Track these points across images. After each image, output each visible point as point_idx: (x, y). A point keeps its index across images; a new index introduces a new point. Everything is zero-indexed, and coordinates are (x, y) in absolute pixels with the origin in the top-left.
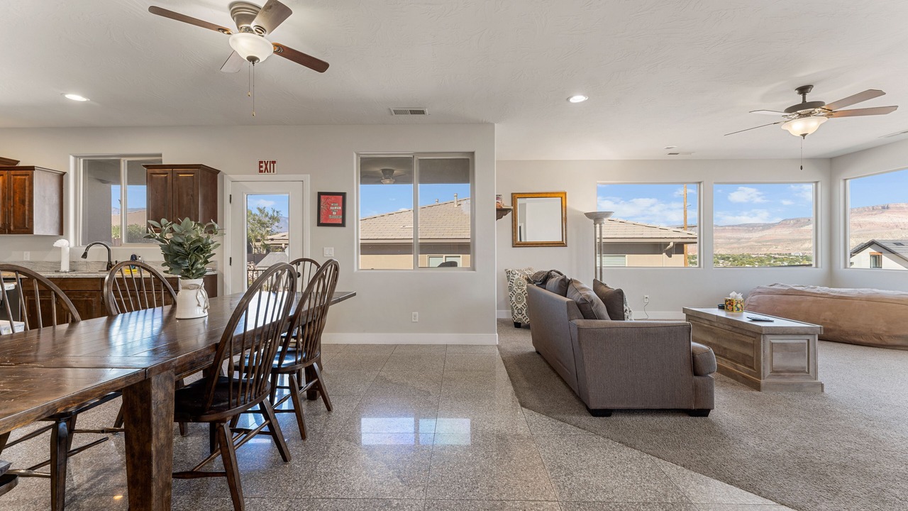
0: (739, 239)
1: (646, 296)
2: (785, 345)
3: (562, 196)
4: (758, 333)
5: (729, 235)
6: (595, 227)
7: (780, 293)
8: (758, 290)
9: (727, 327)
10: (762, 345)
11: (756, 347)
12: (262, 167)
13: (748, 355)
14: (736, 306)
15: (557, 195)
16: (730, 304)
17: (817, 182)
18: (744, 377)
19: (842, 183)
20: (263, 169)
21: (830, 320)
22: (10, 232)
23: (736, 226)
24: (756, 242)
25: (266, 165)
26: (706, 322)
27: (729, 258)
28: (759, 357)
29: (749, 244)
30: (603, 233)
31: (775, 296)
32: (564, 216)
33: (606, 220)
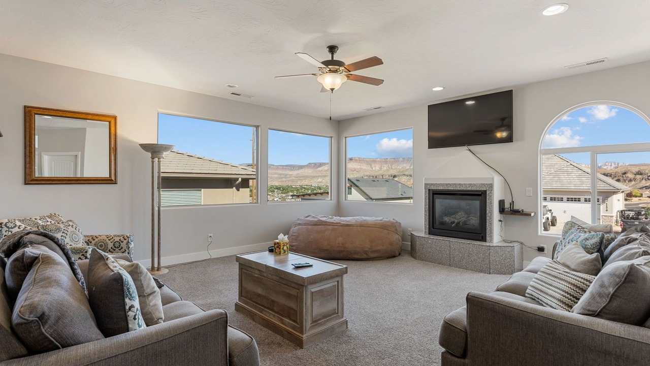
0: (286, 175)
1: (210, 235)
2: (321, 291)
3: (112, 120)
4: (301, 285)
5: (280, 172)
6: (153, 162)
7: (312, 224)
8: (299, 222)
9: (275, 278)
10: (304, 297)
11: (299, 299)
13: (292, 309)
14: (283, 249)
15: (103, 118)
16: (278, 247)
17: (331, 137)
18: (289, 333)
19: (344, 140)
21: (342, 244)
23: (285, 166)
24: (295, 177)
26: (257, 272)
27: (280, 188)
28: (301, 309)
29: (291, 178)
30: (162, 167)
31: (309, 227)
32: (113, 145)
33: (165, 154)
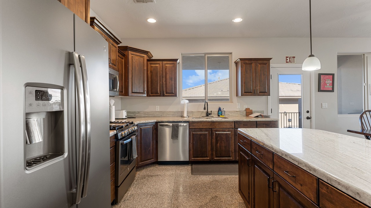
12: (287, 60)
20: (288, 61)
22: (164, 96)
25: (290, 59)
